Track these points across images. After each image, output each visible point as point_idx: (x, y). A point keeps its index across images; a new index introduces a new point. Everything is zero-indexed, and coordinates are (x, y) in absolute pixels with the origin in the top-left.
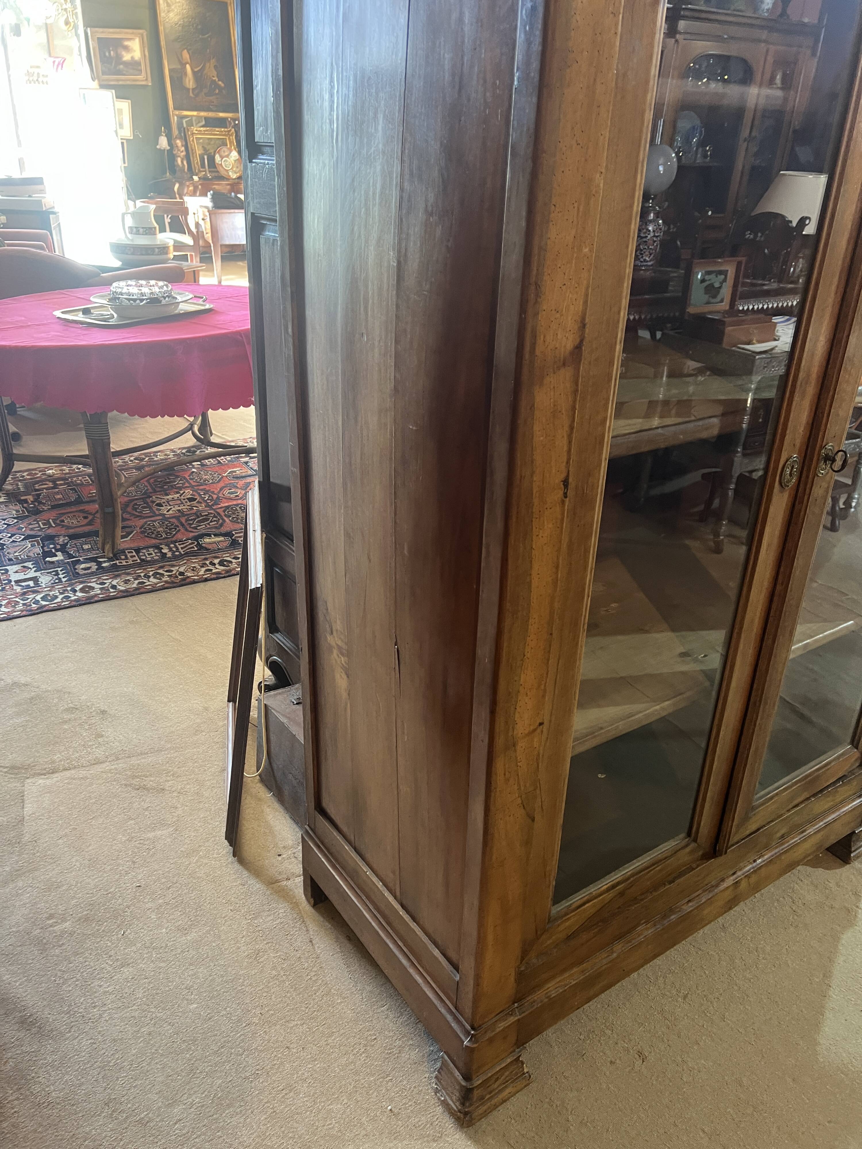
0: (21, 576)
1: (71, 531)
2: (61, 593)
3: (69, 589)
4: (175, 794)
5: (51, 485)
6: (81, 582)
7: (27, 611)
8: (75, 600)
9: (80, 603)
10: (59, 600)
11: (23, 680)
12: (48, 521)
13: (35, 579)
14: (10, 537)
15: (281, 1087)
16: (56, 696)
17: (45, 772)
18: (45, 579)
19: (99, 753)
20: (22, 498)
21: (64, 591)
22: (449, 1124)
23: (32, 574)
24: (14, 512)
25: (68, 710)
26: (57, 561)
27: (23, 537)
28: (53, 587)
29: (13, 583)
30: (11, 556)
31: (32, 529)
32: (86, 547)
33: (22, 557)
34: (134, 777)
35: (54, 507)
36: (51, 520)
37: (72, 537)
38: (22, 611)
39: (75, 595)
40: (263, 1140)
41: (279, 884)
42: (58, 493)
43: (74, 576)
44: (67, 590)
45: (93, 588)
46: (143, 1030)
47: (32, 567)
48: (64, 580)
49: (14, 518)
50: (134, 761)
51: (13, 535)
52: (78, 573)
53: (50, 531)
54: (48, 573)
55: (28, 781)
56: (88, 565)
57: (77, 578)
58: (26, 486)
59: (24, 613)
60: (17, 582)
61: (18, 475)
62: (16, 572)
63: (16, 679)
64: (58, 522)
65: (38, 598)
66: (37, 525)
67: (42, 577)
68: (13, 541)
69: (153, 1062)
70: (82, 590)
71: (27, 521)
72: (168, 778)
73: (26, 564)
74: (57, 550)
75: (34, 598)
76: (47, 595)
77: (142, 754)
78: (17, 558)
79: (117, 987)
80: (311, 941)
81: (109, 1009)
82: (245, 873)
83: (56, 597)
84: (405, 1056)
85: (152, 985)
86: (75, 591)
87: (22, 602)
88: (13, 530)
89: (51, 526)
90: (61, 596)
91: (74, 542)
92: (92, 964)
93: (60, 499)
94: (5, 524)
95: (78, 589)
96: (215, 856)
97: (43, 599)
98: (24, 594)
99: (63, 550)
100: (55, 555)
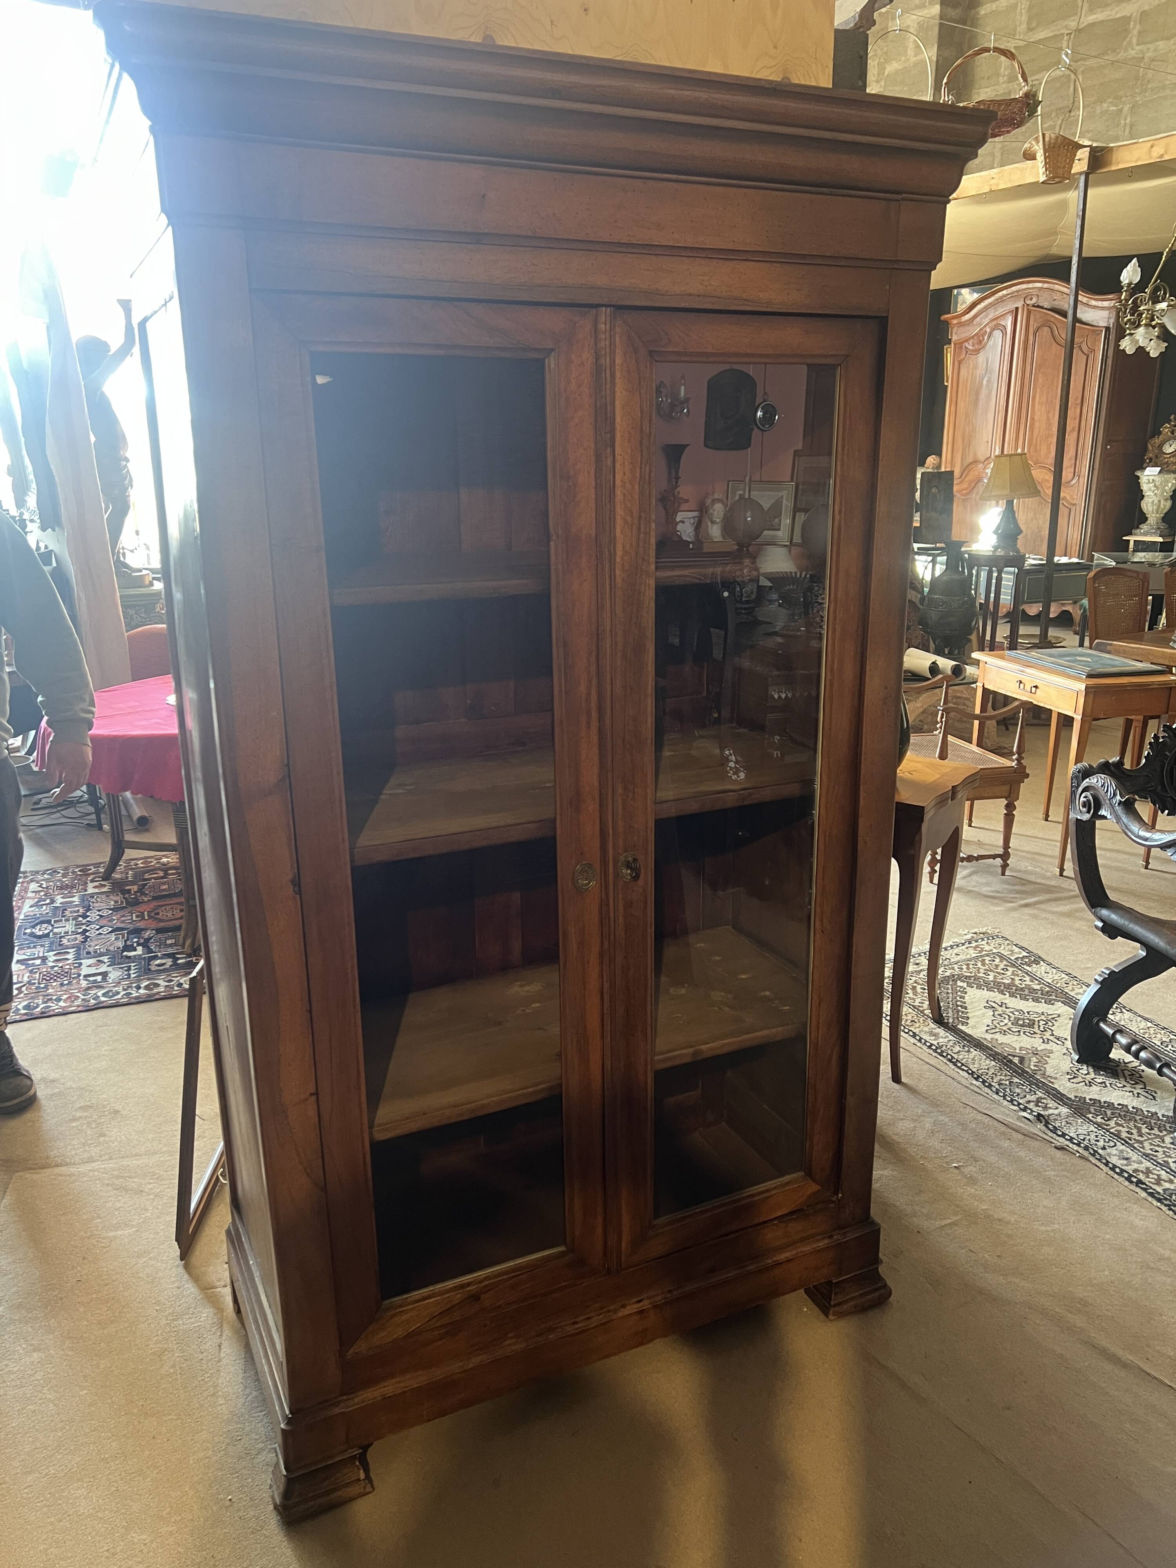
0: (93, 970)
1: (162, 924)
2: (124, 990)
3: (134, 985)
4: (152, 1197)
5: (161, 874)
6: (148, 979)
7: (83, 1006)
8: (136, 998)
9: (140, 1001)
10: (119, 996)
11: (53, 1075)
12: (143, 913)
13: (105, 975)
14: (98, 930)
15: (133, 1471)
16: (78, 1093)
17: (36, 1167)
18: (114, 974)
19: (94, 1151)
20: (127, 888)
21: (128, 987)
22: (272, 1522)
23: (103, 968)
24: (113, 903)
25: (84, 1108)
26: (135, 956)
27: (111, 929)
28: (119, 983)
29: (81, 978)
30: (91, 950)
31: (123, 922)
32: (169, 942)
33: (102, 950)
34: (118, 1177)
35: (155, 898)
36: (146, 913)
37: (159, 931)
38: (78, 1006)
39: (137, 992)
40: (97, 1512)
41: (213, 1290)
42: (164, 883)
43: (146, 971)
44: (131, 987)
45: (158, 985)
46: (29, 1407)
47: (106, 961)
48: (133, 976)
49: (110, 909)
50: (126, 1162)
51: (101, 927)
52: (150, 970)
53: (141, 925)
54: (120, 968)
55: (17, 1174)
56: (163, 961)
57: (147, 974)
58: (135, 876)
59: (80, 1009)
60: (86, 976)
61: (133, 862)
62: (89, 966)
63: (45, 1075)
64: (152, 914)
65: (100, 994)
66: (130, 917)
67: (113, 972)
68: (100, 934)
69: (27, 1435)
70: (147, 987)
71: (121, 913)
72: (152, 1181)
73: (101, 958)
74: (139, 945)
75: (95, 994)
76: (109, 991)
77: (136, 1155)
78: (95, 952)
79: (22, 1368)
80: (220, 1346)
81: (7, 1386)
82: (186, 1276)
83: (118, 993)
84: (261, 1458)
85: (53, 1370)
86: (139, 988)
87: (82, 997)
88: (103, 922)
89: (143, 918)
90: (123, 993)
91: (160, 936)
92: (7, 1346)
93: (164, 890)
94: (98, 915)
95: (142, 986)
96: (164, 1258)
97: (104, 995)
98: (89, 988)
99: (145, 944)
100: (135, 950)
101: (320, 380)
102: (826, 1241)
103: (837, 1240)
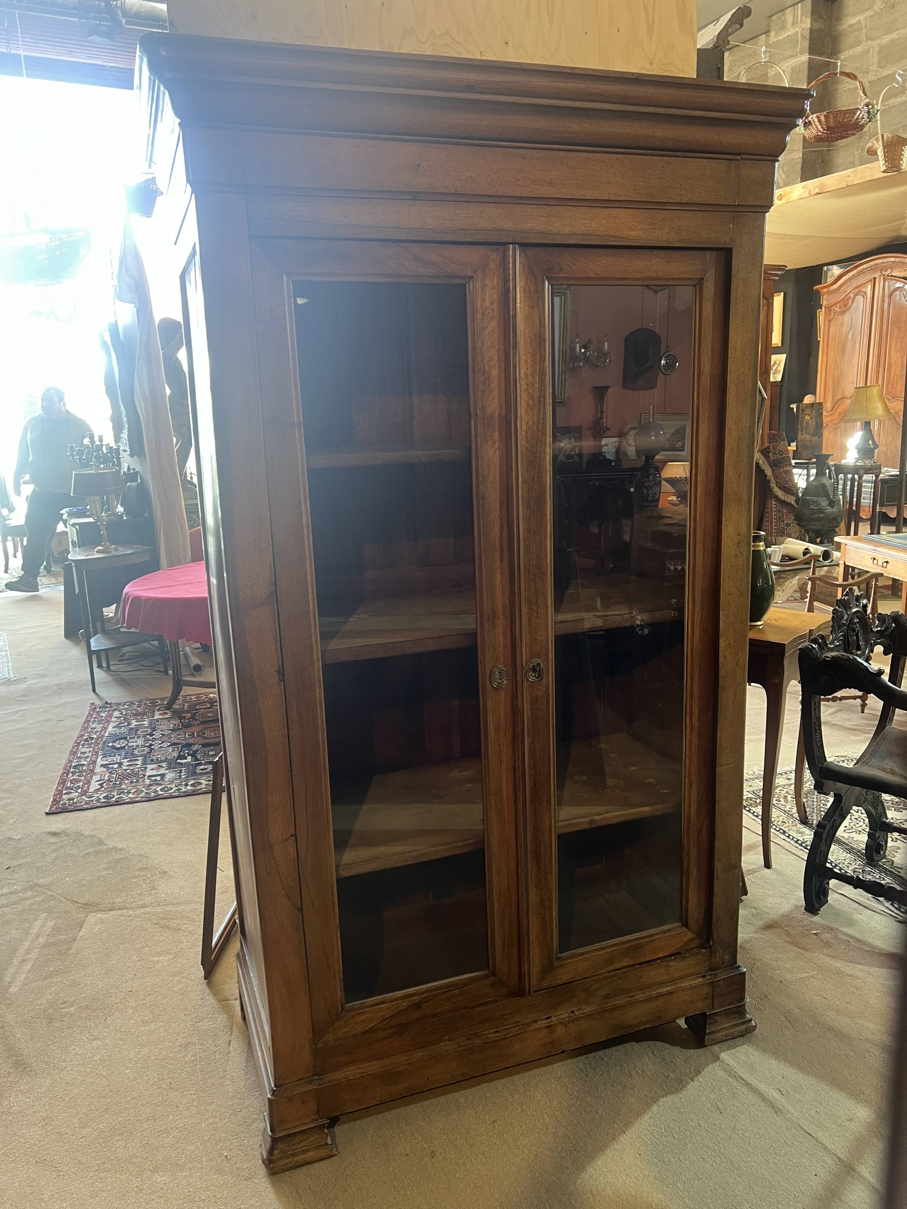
0: (154, 773)
1: (206, 741)
2: (176, 786)
3: (184, 783)
4: (186, 933)
5: (208, 705)
6: (194, 779)
7: (146, 797)
8: (184, 792)
9: (187, 795)
10: (172, 791)
11: (120, 846)
12: (194, 733)
13: (163, 776)
14: (160, 744)
15: (159, 1130)
16: (138, 858)
17: (105, 909)
18: (170, 776)
19: (148, 900)
20: (183, 715)
21: (179, 785)
22: (262, 1170)
23: (162, 771)
24: (172, 725)
25: (142, 869)
26: (185, 763)
27: (169, 744)
28: (173, 781)
29: (146, 777)
30: (154, 758)
31: (179, 739)
32: (211, 753)
33: (162, 758)
34: (163, 919)
35: (202, 723)
36: (195, 733)
37: (204, 745)
38: (142, 797)
39: (185, 788)
40: (131, 1158)
41: (228, 1002)
42: (210, 712)
43: (193, 773)
44: (182, 784)
45: (201, 784)
46: (88, 1080)
47: (164, 766)
48: (183, 777)
49: (170, 730)
50: (169, 908)
51: (163, 742)
52: (196, 772)
53: (191, 741)
54: (174, 771)
55: (92, 914)
56: (206, 767)
57: (194, 776)
58: (189, 707)
59: (143, 799)
60: (149, 776)
61: (188, 697)
62: (152, 769)
63: (115, 845)
64: (200, 734)
65: (158, 789)
66: (184, 736)
67: (169, 774)
68: (161, 747)
69: (85, 1100)
70: (192, 785)
71: (178, 733)
72: (187, 922)
73: (161, 764)
74: (189, 755)
75: (155, 789)
76: (165, 787)
77: (177, 904)
78: (157, 760)
79: (85, 1052)
80: (229, 1042)
81: (73, 1064)
82: (208, 991)
83: (172, 789)
84: (255, 1125)
85: (107, 1054)
86: (187, 785)
87: (145, 791)
88: (164, 739)
89: (193, 736)
90: (174, 789)
91: (205, 749)
92: (76, 1035)
93: (210, 717)
94: (161, 734)
95: (189, 784)
96: (193, 977)
97: (161, 790)
98: (151, 785)
99: (194, 755)
100: (186, 759)
101: (300, 301)
102: (700, 980)
103: (709, 979)
